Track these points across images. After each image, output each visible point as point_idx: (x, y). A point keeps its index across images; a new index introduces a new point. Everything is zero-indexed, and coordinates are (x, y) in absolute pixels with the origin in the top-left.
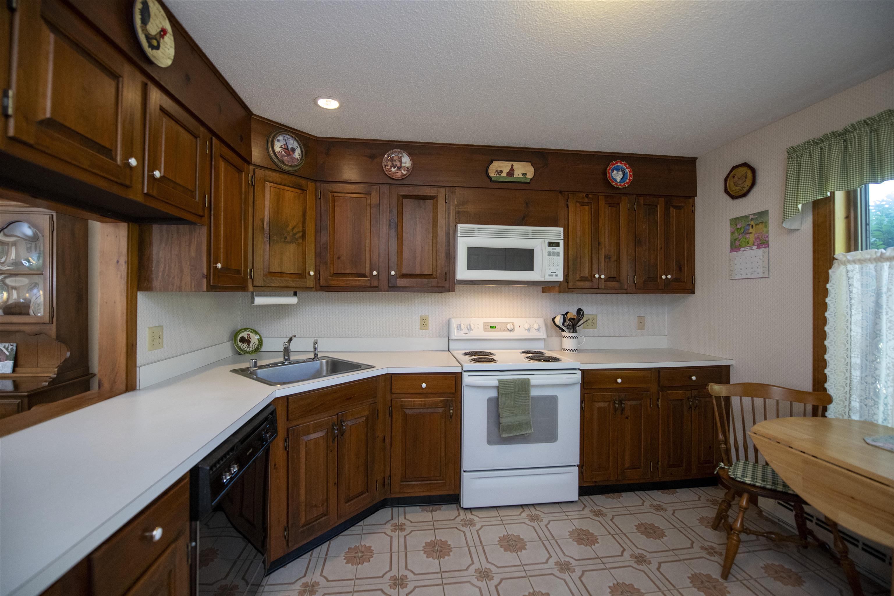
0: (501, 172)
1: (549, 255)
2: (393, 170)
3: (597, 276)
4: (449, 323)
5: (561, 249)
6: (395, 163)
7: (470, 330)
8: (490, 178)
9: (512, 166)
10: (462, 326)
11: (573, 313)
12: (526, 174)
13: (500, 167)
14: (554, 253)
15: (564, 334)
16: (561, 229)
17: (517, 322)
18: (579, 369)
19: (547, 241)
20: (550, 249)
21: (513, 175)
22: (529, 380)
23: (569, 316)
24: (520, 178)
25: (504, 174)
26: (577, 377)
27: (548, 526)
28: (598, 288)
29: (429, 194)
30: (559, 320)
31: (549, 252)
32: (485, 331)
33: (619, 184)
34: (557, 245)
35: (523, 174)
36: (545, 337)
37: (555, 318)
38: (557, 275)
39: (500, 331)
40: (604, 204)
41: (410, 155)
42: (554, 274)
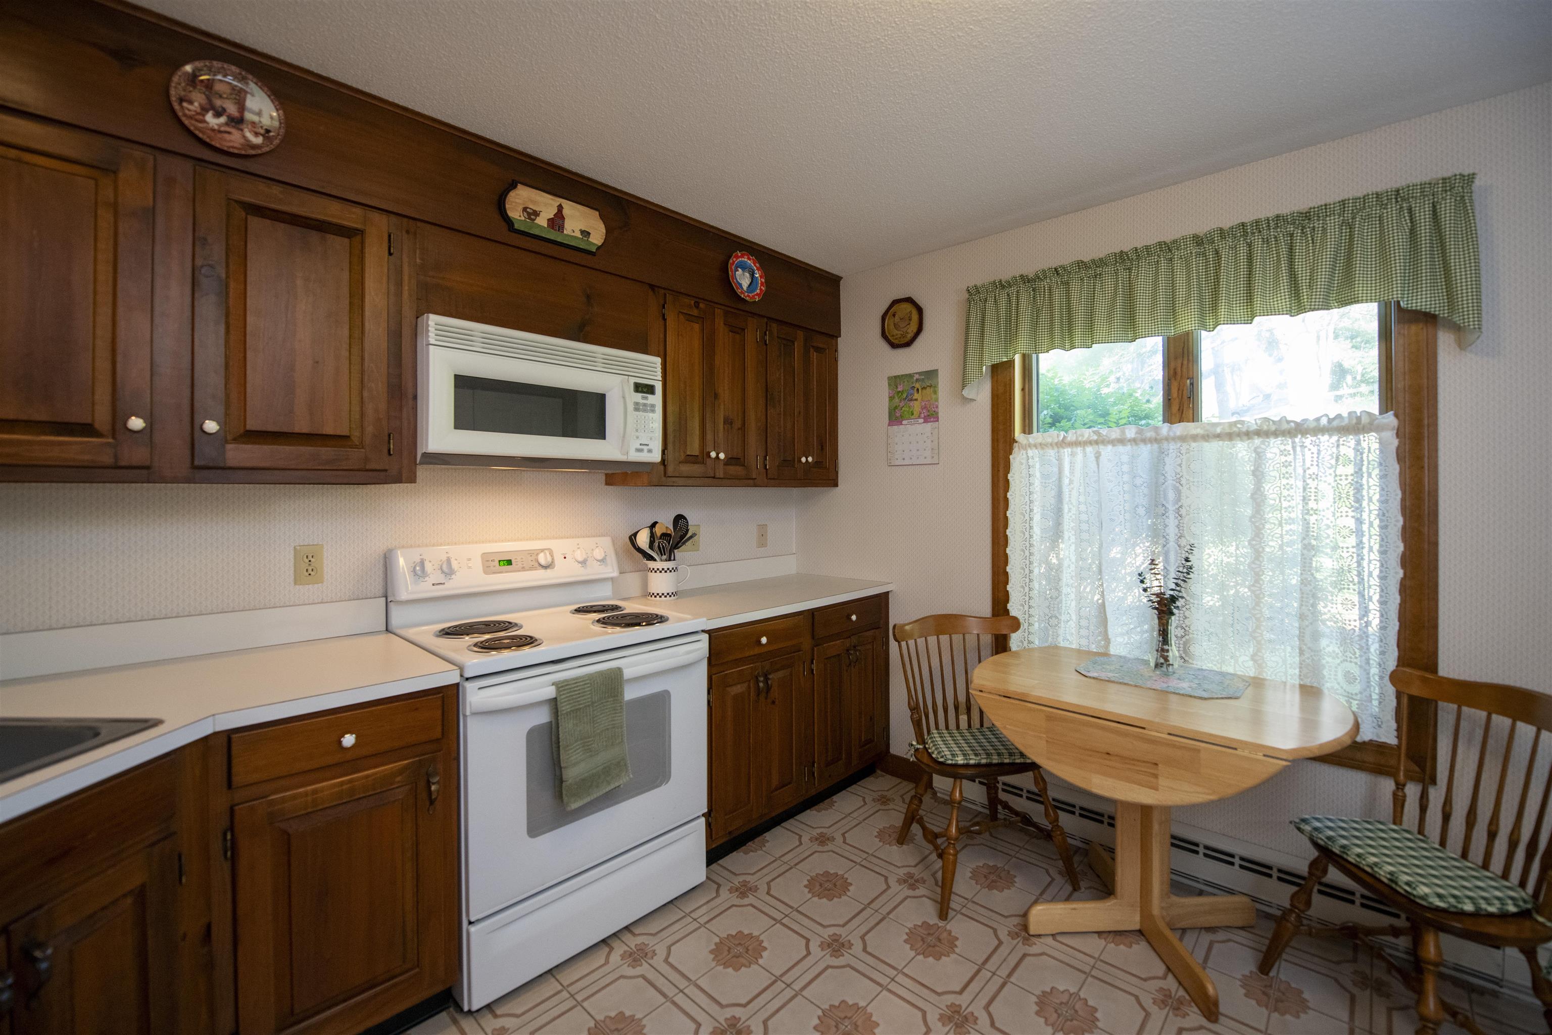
0: (536, 214)
1: (637, 409)
2: (211, 119)
3: (713, 454)
4: (387, 562)
5: (656, 399)
6: (218, 103)
7: (448, 572)
8: (509, 222)
9: (560, 208)
10: (429, 567)
11: (666, 523)
12: (589, 234)
13: (534, 202)
14: (645, 405)
15: (651, 564)
16: (658, 360)
17: (559, 546)
18: (703, 631)
19: (633, 380)
20: (638, 397)
21: (561, 228)
22: (619, 670)
23: (658, 531)
24: (576, 237)
25: (542, 221)
26: (702, 646)
27: (670, 960)
28: (714, 477)
29: (335, 220)
30: (643, 539)
31: (637, 404)
32: (486, 572)
33: (746, 294)
34: (650, 390)
35: (582, 232)
36: (615, 574)
37: (635, 535)
38: (650, 451)
39: (523, 569)
40: (722, 323)
41: (278, 96)
42: (645, 448)
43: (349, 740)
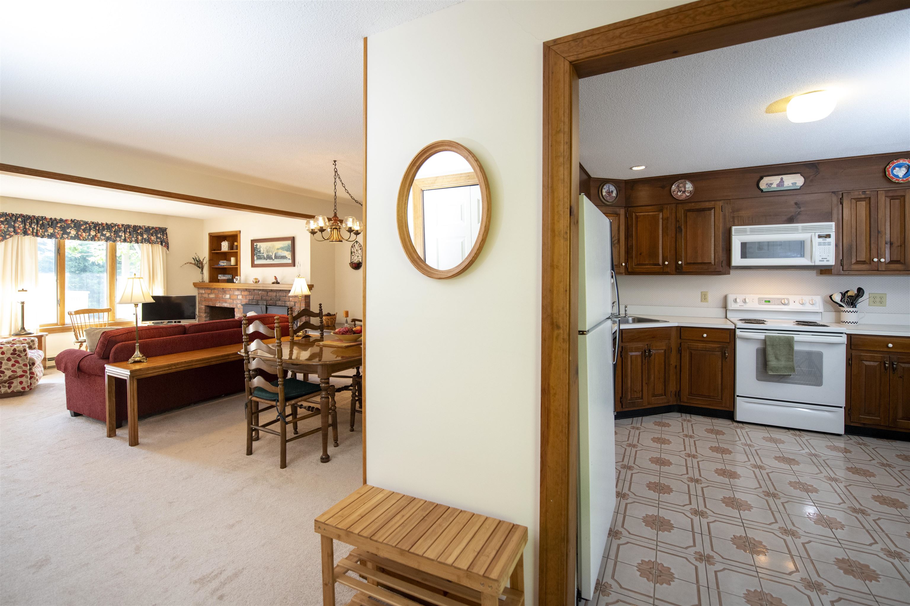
0: (772, 184)
1: (819, 245)
2: (679, 194)
3: (876, 260)
4: (726, 297)
5: (832, 240)
6: (680, 189)
7: (745, 303)
8: (762, 191)
9: (782, 179)
10: (738, 300)
12: (796, 183)
13: (771, 181)
14: (825, 243)
15: (842, 308)
16: (833, 224)
17: (792, 298)
18: (846, 334)
19: (817, 234)
20: (821, 240)
21: (783, 185)
24: (790, 186)
25: (774, 185)
26: (844, 339)
28: (878, 269)
29: (707, 207)
30: (837, 298)
31: (820, 243)
32: (759, 304)
33: (901, 180)
34: (829, 236)
35: (792, 184)
36: (820, 310)
37: (832, 295)
38: (828, 261)
40: (884, 198)
41: (693, 182)
42: (825, 260)
43: (705, 335)
